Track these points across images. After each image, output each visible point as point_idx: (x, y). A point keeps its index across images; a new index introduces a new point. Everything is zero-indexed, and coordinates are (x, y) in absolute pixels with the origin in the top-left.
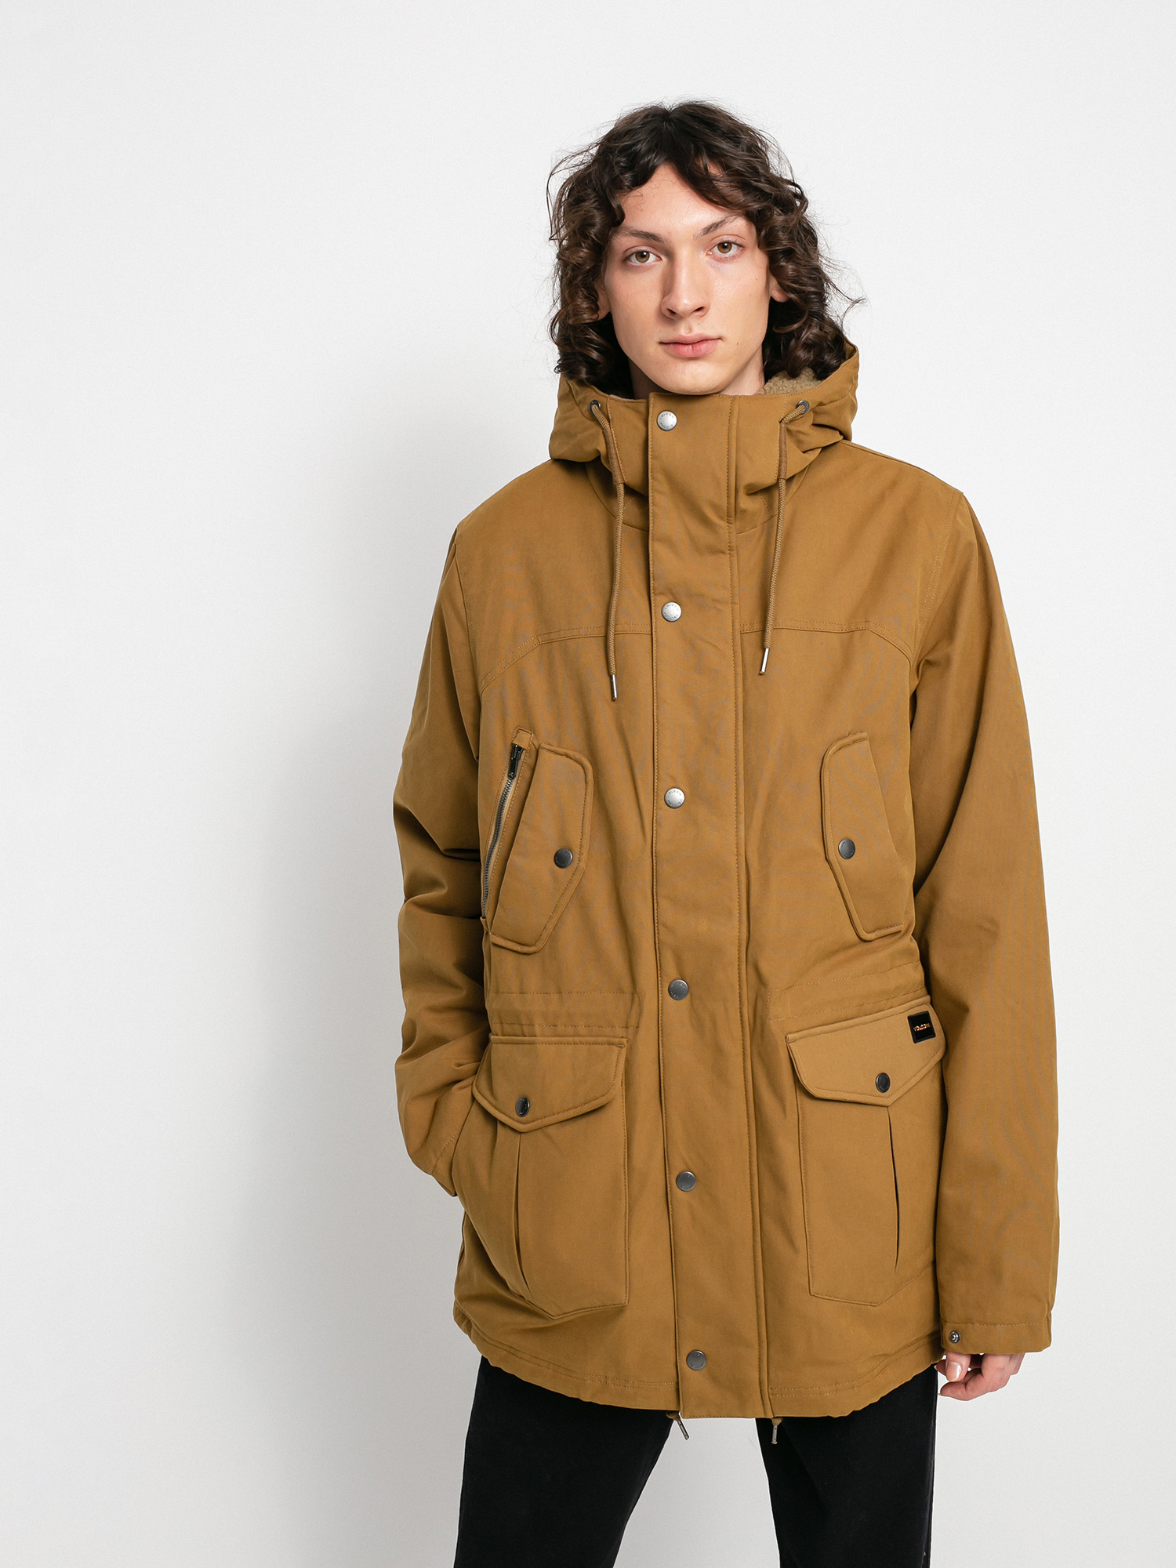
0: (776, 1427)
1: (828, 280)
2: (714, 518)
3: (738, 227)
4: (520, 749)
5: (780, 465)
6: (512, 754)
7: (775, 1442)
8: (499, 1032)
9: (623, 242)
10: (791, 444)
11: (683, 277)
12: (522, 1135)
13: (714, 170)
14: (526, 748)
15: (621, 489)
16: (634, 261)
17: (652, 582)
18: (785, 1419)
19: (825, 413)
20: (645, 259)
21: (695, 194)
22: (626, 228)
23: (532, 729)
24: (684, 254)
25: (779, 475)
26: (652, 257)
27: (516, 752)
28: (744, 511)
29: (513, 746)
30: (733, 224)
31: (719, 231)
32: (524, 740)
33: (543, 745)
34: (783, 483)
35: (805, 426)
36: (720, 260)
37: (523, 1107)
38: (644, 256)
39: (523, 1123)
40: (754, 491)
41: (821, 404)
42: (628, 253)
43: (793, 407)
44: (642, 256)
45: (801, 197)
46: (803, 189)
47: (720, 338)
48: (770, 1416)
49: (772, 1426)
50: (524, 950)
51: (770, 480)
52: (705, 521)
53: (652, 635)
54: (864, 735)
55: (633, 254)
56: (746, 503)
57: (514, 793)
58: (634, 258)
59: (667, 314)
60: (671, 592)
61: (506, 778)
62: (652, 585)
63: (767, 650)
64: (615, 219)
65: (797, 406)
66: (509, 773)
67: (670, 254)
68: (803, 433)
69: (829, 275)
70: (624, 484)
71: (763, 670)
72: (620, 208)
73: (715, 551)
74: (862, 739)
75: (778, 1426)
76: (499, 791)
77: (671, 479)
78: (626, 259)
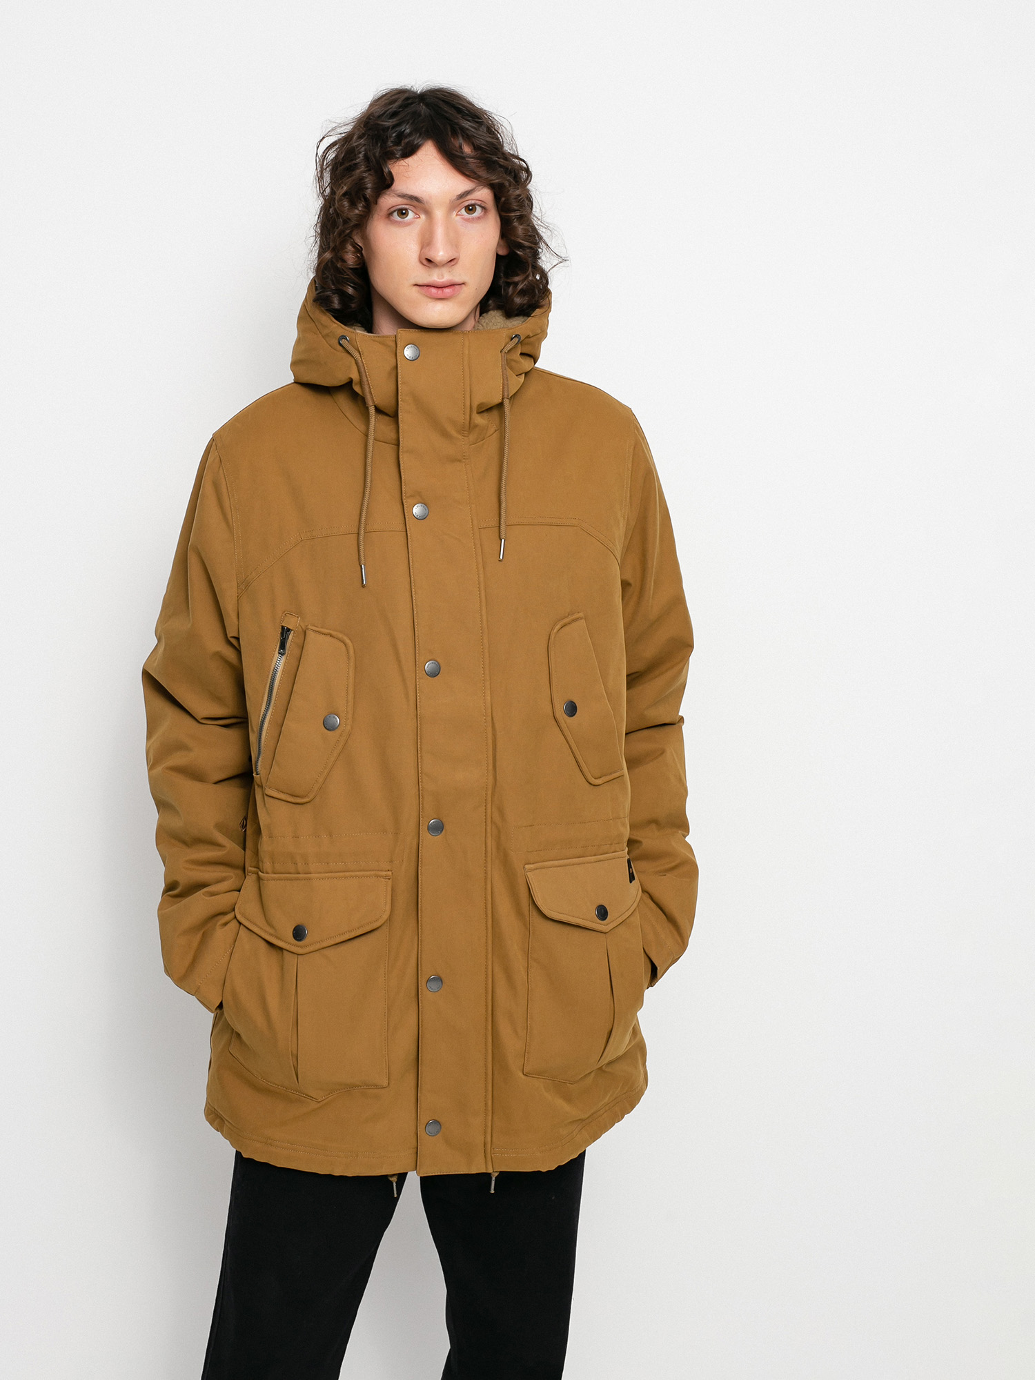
0: (494, 1178)
1: (541, 238)
2: (454, 433)
3: (484, 194)
4: (289, 630)
5: (503, 388)
6: (282, 634)
7: (492, 1192)
8: (269, 871)
9: (388, 201)
10: (509, 372)
11: (440, 232)
12: (299, 956)
13: (467, 150)
14: (293, 629)
15: (372, 410)
16: (396, 216)
17: (403, 487)
18: (501, 1173)
19: (528, 344)
20: (405, 216)
21: (451, 167)
22: (393, 191)
23: (299, 613)
24: (439, 214)
25: (503, 396)
26: (411, 215)
27: (285, 632)
28: (476, 426)
29: (283, 627)
30: (479, 193)
31: (469, 197)
32: (291, 623)
33: (310, 627)
34: (506, 402)
35: (516, 356)
36: (468, 220)
37: (299, 933)
38: (404, 214)
39: (301, 947)
40: (485, 410)
41: (528, 337)
42: (392, 210)
43: (508, 340)
44: (403, 213)
45: (527, 170)
46: (529, 164)
47: (463, 284)
48: (490, 1171)
49: (491, 1178)
50: (297, 800)
51: (497, 400)
52: (445, 434)
53: (406, 531)
54: (581, 614)
55: (395, 211)
56: (479, 420)
57: (284, 668)
58: (395, 214)
59: (425, 262)
60: (419, 494)
61: (277, 655)
62: (403, 489)
63: (503, 540)
64: (385, 183)
65: (512, 339)
66: (279, 650)
67: (428, 213)
68: (515, 361)
69: (542, 234)
70: (375, 406)
71: (501, 557)
72: (390, 173)
73: (454, 460)
74: (581, 618)
75: (496, 1178)
76: (270, 666)
77: (417, 401)
78: (390, 214)
